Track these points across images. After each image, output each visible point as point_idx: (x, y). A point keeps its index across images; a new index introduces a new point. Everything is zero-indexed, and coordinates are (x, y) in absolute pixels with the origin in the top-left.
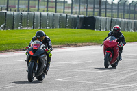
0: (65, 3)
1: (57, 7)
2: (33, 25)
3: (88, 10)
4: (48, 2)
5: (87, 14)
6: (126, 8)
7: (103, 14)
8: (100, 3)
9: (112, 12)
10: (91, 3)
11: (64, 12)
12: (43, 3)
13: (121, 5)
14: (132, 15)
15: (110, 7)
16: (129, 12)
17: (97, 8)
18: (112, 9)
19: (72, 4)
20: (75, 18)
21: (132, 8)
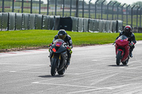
0: (40, 3)
1: (33, 7)
2: (8, 26)
3: (65, 10)
4: (23, 2)
5: (63, 15)
6: (104, 8)
7: (80, 15)
8: (77, 3)
9: (89, 12)
10: (67, 4)
11: (40, 13)
12: (18, 3)
13: (98, 5)
14: (110, 16)
15: (88, 7)
16: (107, 12)
17: (74, 9)
18: (89, 9)
19: (48, 4)
20: (51, 19)
21: (110, 8)
